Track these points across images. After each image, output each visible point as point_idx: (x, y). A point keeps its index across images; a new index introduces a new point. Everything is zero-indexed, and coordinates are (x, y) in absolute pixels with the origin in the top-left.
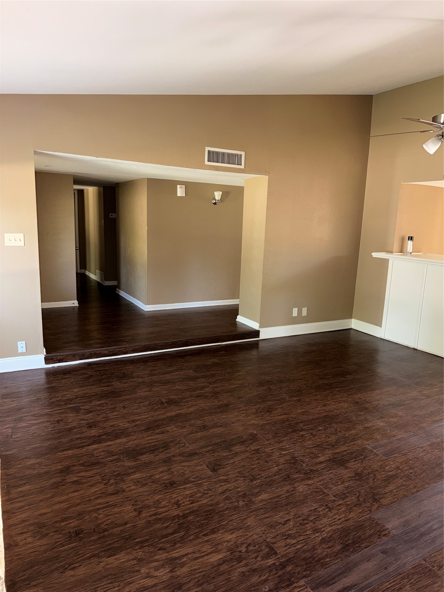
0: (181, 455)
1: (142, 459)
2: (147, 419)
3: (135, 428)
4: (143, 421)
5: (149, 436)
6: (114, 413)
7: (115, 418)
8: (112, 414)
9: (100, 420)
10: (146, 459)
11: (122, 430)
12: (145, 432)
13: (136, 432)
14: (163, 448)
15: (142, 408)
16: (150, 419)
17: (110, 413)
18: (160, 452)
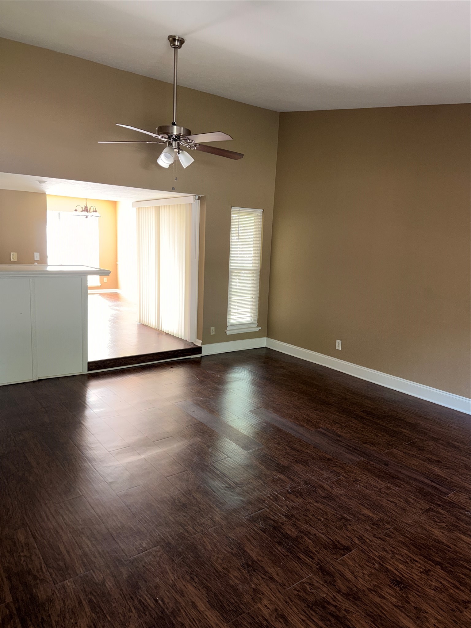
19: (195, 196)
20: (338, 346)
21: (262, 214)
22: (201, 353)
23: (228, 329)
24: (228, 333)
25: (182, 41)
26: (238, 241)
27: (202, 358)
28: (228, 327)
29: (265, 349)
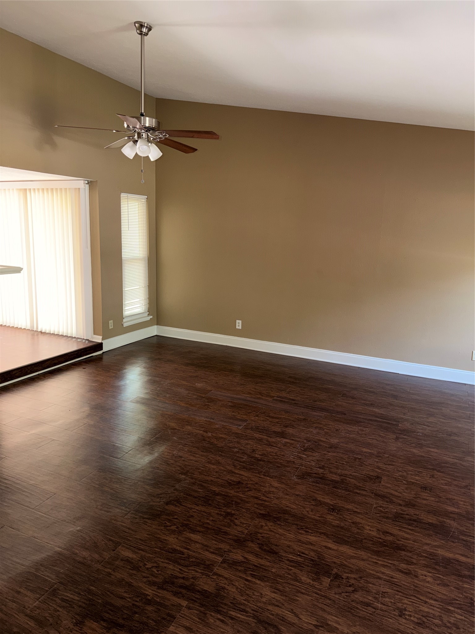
0: (392, 502)
1: (435, 519)
2: (386, 564)
3: (414, 561)
4: (394, 565)
5: (407, 539)
6: (427, 610)
7: (431, 598)
8: (431, 611)
9: (459, 611)
10: (431, 518)
11: (435, 569)
12: (406, 546)
13: (418, 555)
14: (402, 518)
15: (374, 591)
16: (382, 561)
17: (434, 617)
18: (411, 515)
19: (85, 180)
20: (239, 326)
21: (145, 201)
22: (102, 349)
23: (124, 320)
24: (125, 325)
25: (150, 29)
26: (129, 229)
27: (104, 354)
28: (124, 319)
29: (156, 337)
